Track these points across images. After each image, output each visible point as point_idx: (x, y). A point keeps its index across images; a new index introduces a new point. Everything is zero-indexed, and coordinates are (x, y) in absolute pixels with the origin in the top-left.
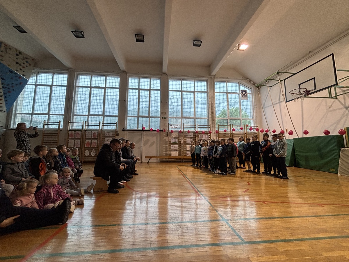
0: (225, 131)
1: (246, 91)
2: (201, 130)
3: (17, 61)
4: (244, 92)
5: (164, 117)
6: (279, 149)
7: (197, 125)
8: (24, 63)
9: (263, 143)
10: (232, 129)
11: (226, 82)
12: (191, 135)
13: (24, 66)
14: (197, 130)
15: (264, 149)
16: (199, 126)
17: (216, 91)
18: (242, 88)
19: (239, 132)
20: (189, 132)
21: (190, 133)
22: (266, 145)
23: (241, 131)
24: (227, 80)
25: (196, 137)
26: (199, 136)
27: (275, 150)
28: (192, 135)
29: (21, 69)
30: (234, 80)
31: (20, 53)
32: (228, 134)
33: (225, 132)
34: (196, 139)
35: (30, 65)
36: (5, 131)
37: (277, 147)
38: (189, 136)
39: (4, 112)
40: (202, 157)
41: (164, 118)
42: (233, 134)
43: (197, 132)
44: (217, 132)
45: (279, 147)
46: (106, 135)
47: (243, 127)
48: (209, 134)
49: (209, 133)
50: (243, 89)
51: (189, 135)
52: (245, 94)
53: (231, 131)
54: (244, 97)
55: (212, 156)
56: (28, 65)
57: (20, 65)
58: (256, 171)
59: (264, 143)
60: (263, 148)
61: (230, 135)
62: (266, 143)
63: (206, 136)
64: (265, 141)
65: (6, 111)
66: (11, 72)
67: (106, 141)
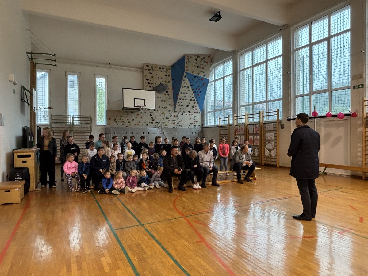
3: (197, 65)
5: (359, 86)
8: (202, 65)
13: (203, 66)
29: (201, 71)
31: (198, 56)
35: (207, 63)
36: (202, 129)
39: (199, 112)
41: (359, 88)
46: (268, 129)
56: (205, 64)
57: (200, 67)
65: (200, 112)
66: (195, 77)
67: (268, 137)
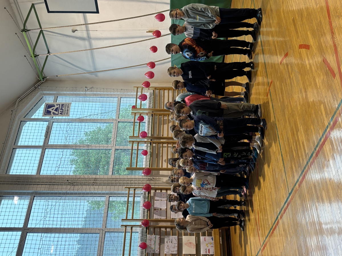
0: (145, 153)
1: (49, 106)
2: (139, 213)
4: (50, 110)
6: (204, 16)
7: (125, 223)
9: (187, 53)
10: (140, 139)
11: (15, 147)
12: (153, 240)
14: (139, 223)
15: (200, 51)
16: (130, 217)
17: (34, 173)
18: (39, 113)
19: (149, 124)
20: (144, 246)
21: (148, 243)
22: (190, 49)
23: (147, 122)
24: (9, 146)
25: (160, 227)
26: (156, 217)
27: (204, 25)
28: (153, 236)
30: (14, 128)
32: (153, 148)
33: (149, 153)
34: (166, 228)
37: (198, 21)
38: (157, 246)
40: (219, 194)
42: (153, 137)
43: (146, 224)
44: (148, 172)
45: (198, 17)
47: (137, 116)
48: (152, 192)
49: (149, 193)
50: (42, 112)
51: (153, 246)
52: (55, 108)
53: (145, 142)
54: (62, 109)
55: (218, 156)
58: (247, 69)
59: (187, 51)
60: (197, 54)
61: (155, 143)
62: (186, 48)
63: (156, 198)
64: (182, 51)
